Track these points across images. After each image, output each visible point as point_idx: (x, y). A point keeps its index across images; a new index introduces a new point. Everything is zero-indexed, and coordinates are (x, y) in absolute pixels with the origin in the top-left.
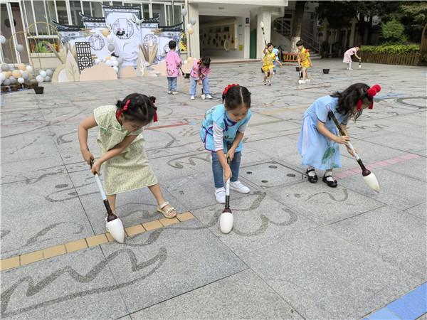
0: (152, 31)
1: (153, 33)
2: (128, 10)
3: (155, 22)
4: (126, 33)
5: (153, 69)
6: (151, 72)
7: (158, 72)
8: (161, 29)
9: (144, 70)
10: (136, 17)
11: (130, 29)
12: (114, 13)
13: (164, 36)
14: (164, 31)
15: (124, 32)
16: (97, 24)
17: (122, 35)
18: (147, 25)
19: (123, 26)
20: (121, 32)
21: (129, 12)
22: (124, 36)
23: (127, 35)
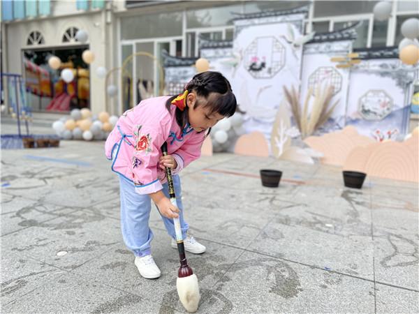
0: (333, 60)
1: (335, 64)
2: (279, 19)
3: (343, 39)
4: (267, 66)
5: (306, 146)
6: (300, 151)
7: (319, 155)
8: (356, 55)
9: (285, 145)
10: (296, 31)
11: (277, 57)
12: (252, 28)
13: (367, 72)
14: (368, 58)
15: (263, 65)
16: (221, 51)
17: (259, 69)
18: (323, 46)
19: (265, 53)
20: (259, 64)
21: (281, 22)
22: (264, 72)
23: (270, 71)
